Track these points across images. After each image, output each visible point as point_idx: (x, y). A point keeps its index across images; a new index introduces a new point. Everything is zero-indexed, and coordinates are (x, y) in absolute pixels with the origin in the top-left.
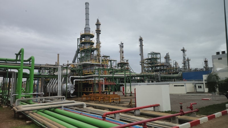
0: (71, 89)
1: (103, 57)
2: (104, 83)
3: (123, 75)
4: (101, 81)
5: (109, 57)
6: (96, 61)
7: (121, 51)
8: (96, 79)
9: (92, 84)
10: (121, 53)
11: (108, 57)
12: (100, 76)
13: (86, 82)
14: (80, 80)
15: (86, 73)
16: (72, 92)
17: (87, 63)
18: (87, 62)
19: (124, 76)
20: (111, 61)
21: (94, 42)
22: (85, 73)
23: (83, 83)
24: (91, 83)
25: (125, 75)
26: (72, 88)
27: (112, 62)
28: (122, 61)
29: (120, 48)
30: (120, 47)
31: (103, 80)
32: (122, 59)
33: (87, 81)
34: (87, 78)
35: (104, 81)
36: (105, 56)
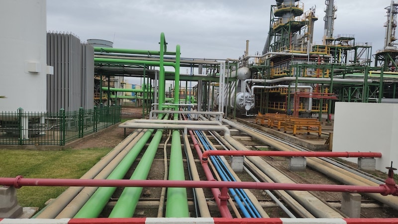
0: (247, 103)
1: (338, 40)
2: (311, 95)
3: (362, 78)
4: (307, 91)
5: (353, 39)
6: (299, 50)
7: (390, 24)
8: (298, 86)
9: (284, 96)
10: (390, 27)
11: (350, 39)
12: (299, 80)
13: (276, 91)
14: (264, 87)
15: (277, 75)
16: (248, 108)
17: (281, 55)
18: (281, 53)
19: (362, 80)
20: (355, 48)
21: (302, 8)
22: (275, 75)
23: (270, 94)
24: (284, 93)
25: (366, 78)
26: (249, 100)
27: (359, 50)
28: (388, 48)
29: (388, 16)
30: (387, 14)
31: (309, 88)
32: (389, 41)
33: (278, 89)
34: (277, 83)
35: (311, 90)
36: (342, 39)
